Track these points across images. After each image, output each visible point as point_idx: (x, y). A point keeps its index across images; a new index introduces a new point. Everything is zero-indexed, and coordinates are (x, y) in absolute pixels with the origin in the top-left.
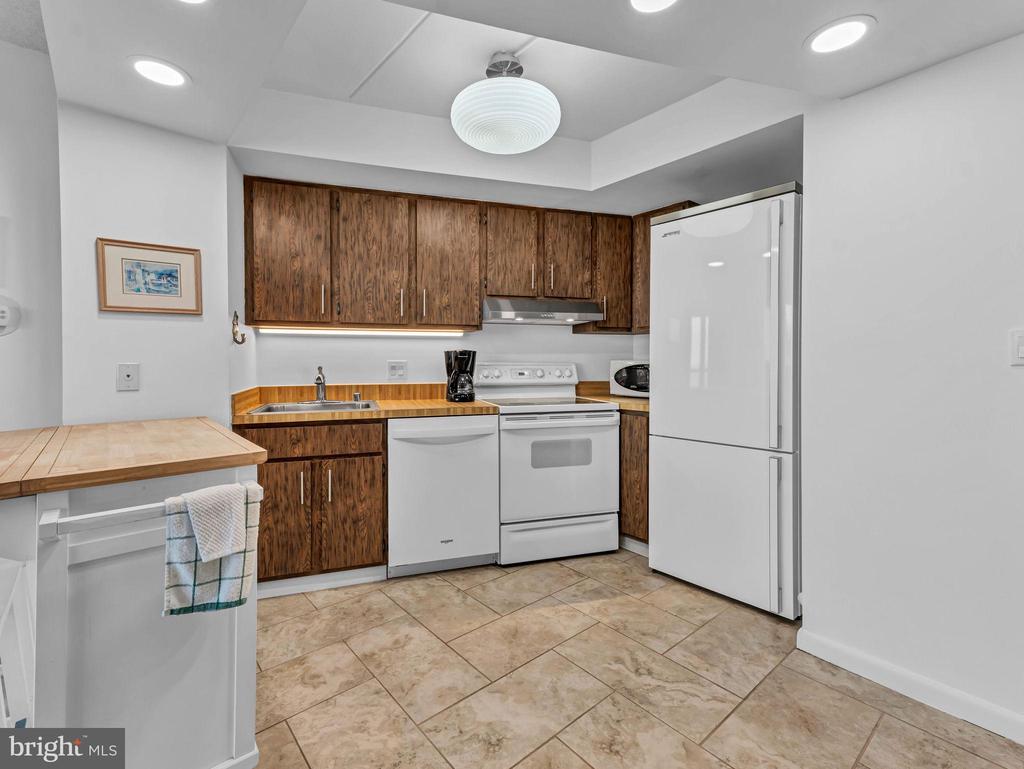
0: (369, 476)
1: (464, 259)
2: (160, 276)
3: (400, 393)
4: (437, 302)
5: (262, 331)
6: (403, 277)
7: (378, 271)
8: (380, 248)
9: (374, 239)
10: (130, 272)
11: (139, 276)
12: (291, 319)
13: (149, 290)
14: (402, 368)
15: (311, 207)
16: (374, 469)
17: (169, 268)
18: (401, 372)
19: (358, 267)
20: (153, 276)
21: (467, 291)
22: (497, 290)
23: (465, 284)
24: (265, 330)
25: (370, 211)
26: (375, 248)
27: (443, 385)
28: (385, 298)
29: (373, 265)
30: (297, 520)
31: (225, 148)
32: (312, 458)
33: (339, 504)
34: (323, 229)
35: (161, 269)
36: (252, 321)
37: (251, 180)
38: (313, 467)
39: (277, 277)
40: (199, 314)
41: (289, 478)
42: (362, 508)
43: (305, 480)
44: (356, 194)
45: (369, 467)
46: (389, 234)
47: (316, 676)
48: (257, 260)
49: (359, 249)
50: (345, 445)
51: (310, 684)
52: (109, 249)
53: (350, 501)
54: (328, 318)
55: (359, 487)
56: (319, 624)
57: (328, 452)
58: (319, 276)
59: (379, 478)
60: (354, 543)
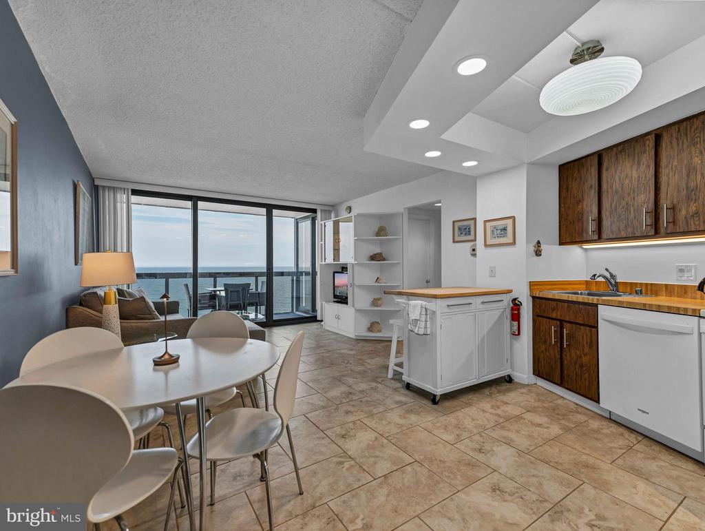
0: (588, 339)
2: (501, 230)
3: (686, 293)
4: (684, 212)
5: (584, 247)
6: (649, 198)
7: (629, 198)
8: (631, 181)
9: (627, 176)
10: (493, 231)
11: (495, 232)
12: (577, 240)
13: (498, 237)
14: (690, 271)
15: (587, 170)
17: (504, 226)
18: (689, 274)
19: (615, 199)
20: (499, 231)
25: (624, 157)
26: (627, 182)
28: (635, 217)
29: (626, 195)
30: (555, 353)
31: (526, 165)
32: (561, 321)
33: (573, 352)
34: (593, 181)
35: (501, 227)
36: (561, 243)
37: (560, 166)
38: (562, 327)
39: (570, 217)
40: (515, 244)
41: (550, 329)
42: (585, 359)
43: (555, 331)
44: (615, 149)
45: (589, 334)
46: (639, 167)
47: (498, 408)
48: (562, 209)
49: (617, 185)
50: (576, 317)
51: (493, 407)
52: (488, 224)
53: (578, 352)
54: (596, 237)
55: (583, 345)
56: (537, 404)
57: (567, 320)
58: (591, 211)
59: (594, 342)
60: (581, 380)
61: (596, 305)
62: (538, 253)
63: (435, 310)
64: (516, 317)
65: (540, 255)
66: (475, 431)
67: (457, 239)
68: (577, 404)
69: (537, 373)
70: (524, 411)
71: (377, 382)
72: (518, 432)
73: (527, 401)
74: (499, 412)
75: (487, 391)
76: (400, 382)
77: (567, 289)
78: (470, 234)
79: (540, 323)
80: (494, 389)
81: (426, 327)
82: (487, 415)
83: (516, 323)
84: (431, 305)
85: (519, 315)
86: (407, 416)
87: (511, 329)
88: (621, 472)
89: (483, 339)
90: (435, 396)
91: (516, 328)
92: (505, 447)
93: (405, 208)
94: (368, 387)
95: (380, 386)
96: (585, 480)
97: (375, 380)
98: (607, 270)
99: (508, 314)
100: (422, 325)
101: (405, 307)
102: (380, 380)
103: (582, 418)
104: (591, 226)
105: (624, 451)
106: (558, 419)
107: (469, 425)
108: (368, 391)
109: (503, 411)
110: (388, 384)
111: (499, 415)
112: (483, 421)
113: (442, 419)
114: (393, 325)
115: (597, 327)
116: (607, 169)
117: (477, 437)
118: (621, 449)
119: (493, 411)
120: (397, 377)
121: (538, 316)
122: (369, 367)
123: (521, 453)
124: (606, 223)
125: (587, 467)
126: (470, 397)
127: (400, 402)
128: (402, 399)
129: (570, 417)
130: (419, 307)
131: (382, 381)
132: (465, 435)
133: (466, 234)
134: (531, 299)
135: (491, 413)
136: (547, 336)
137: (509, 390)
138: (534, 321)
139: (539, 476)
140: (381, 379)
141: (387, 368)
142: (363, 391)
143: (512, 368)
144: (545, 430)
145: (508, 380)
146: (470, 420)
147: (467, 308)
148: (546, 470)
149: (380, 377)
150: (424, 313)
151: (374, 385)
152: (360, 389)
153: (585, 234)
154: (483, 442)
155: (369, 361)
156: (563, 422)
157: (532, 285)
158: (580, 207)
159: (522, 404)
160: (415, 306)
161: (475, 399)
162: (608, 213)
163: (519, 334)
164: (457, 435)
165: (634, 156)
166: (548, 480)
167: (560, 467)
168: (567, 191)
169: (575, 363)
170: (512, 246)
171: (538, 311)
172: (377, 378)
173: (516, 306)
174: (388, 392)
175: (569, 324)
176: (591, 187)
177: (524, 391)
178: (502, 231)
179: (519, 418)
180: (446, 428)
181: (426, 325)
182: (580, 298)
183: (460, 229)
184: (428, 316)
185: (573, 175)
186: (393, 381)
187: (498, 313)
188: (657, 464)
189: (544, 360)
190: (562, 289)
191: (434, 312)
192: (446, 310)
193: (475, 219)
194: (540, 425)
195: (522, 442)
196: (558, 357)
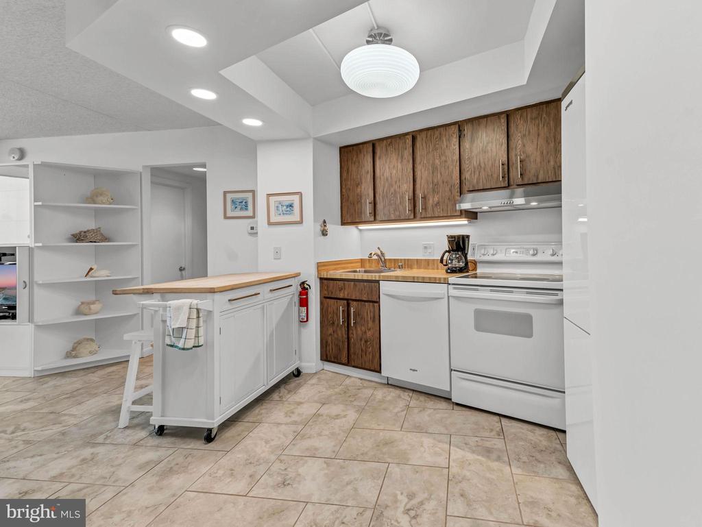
0: (372, 314)
1: (448, 167)
3: (428, 265)
4: (431, 201)
5: (360, 228)
7: (396, 186)
8: (397, 171)
9: (394, 167)
10: (277, 207)
11: (280, 209)
12: (357, 221)
13: (283, 214)
14: (430, 248)
15: (364, 156)
16: (374, 311)
17: (290, 202)
18: (430, 251)
19: (386, 186)
20: (285, 207)
21: (451, 190)
22: (473, 186)
23: (449, 186)
24: (362, 227)
25: (392, 150)
26: (394, 172)
27: (438, 260)
28: (401, 203)
29: (394, 183)
30: (342, 333)
31: (312, 139)
32: (347, 300)
33: (359, 329)
34: (369, 167)
35: (287, 203)
36: (343, 224)
37: (341, 148)
38: (348, 305)
39: (351, 198)
40: (302, 223)
41: (338, 309)
42: (369, 334)
43: (343, 311)
44: (385, 142)
45: (372, 310)
46: (402, 161)
47: (293, 413)
48: (344, 190)
49: (387, 174)
50: (362, 294)
51: (286, 415)
52: (272, 199)
53: (363, 328)
54: (372, 219)
55: (367, 321)
56: (330, 392)
57: (353, 298)
58: (368, 195)
59: (377, 317)
60: (366, 354)
61: (378, 282)
62: (324, 233)
63: (211, 310)
64: (304, 302)
65: (327, 235)
66: (273, 457)
67: (229, 214)
68: (361, 379)
69: (325, 358)
70: (319, 405)
71: (95, 445)
72: (320, 435)
73: (319, 392)
74: (295, 418)
75: (275, 396)
76: (143, 428)
77: (348, 268)
78: (247, 209)
79: (328, 304)
80: (283, 390)
81: (197, 336)
82: (283, 428)
83: (304, 309)
84: (204, 303)
85: (307, 299)
86: (165, 482)
87: (299, 316)
88: (409, 434)
89: (271, 335)
90: (210, 430)
91: (304, 314)
92: (310, 461)
93: (145, 167)
94: (74, 462)
95: (101, 450)
96: (389, 460)
97: (90, 441)
98: (379, 248)
99: (296, 299)
100: (192, 333)
101: (156, 311)
102: (100, 439)
103: (368, 392)
104: (368, 209)
105: (405, 412)
106: (351, 401)
107: (263, 452)
108: (73, 470)
109: (299, 414)
110: (120, 441)
111: (295, 423)
112: (279, 438)
113: (224, 461)
114: (130, 342)
115: (378, 302)
116: (379, 158)
117: (277, 467)
118: (402, 411)
119: (289, 420)
120: (136, 421)
121: (325, 298)
122: (73, 421)
123: (328, 460)
124: (380, 206)
125: (386, 444)
126: (257, 411)
127: (147, 463)
128: (151, 455)
129: (360, 395)
130: (186, 309)
131: (107, 437)
132: (262, 469)
133: (241, 209)
134: (318, 280)
135: (286, 424)
136: (335, 316)
137: (299, 386)
138: (322, 303)
139: (352, 482)
140: (102, 437)
141: (116, 411)
142: (61, 474)
143: (300, 359)
144: (344, 419)
145: (296, 374)
146: (264, 444)
147: (254, 299)
148: (356, 469)
149: (101, 434)
150: (194, 315)
151: (87, 452)
152: (53, 473)
153: (363, 216)
154: (286, 469)
155: (74, 411)
156: (355, 403)
157: (320, 265)
158: (359, 190)
159: (316, 398)
160: (178, 309)
161: (263, 411)
162: (381, 198)
163: (307, 320)
164: (251, 476)
165: (399, 150)
166: (361, 480)
167: (366, 458)
168: (348, 173)
169: (361, 340)
170: (299, 225)
171: (326, 292)
172: (94, 436)
173: (304, 290)
174: (123, 456)
175: (355, 303)
176: (368, 172)
177: (314, 381)
178: (288, 207)
179: (317, 415)
180: (232, 473)
181: (197, 332)
182: (359, 276)
183: (233, 202)
184: (201, 319)
185: (352, 159)
186: (128, 432)
187: (286, 301)
188: (427, 413)
189: (332, 343)
190: (344, 268)
191: (210, 312)
192: (228, 306)
193: (253, 192)
194: (337, 417)
195: (325, 445)
196: (345, 336)
